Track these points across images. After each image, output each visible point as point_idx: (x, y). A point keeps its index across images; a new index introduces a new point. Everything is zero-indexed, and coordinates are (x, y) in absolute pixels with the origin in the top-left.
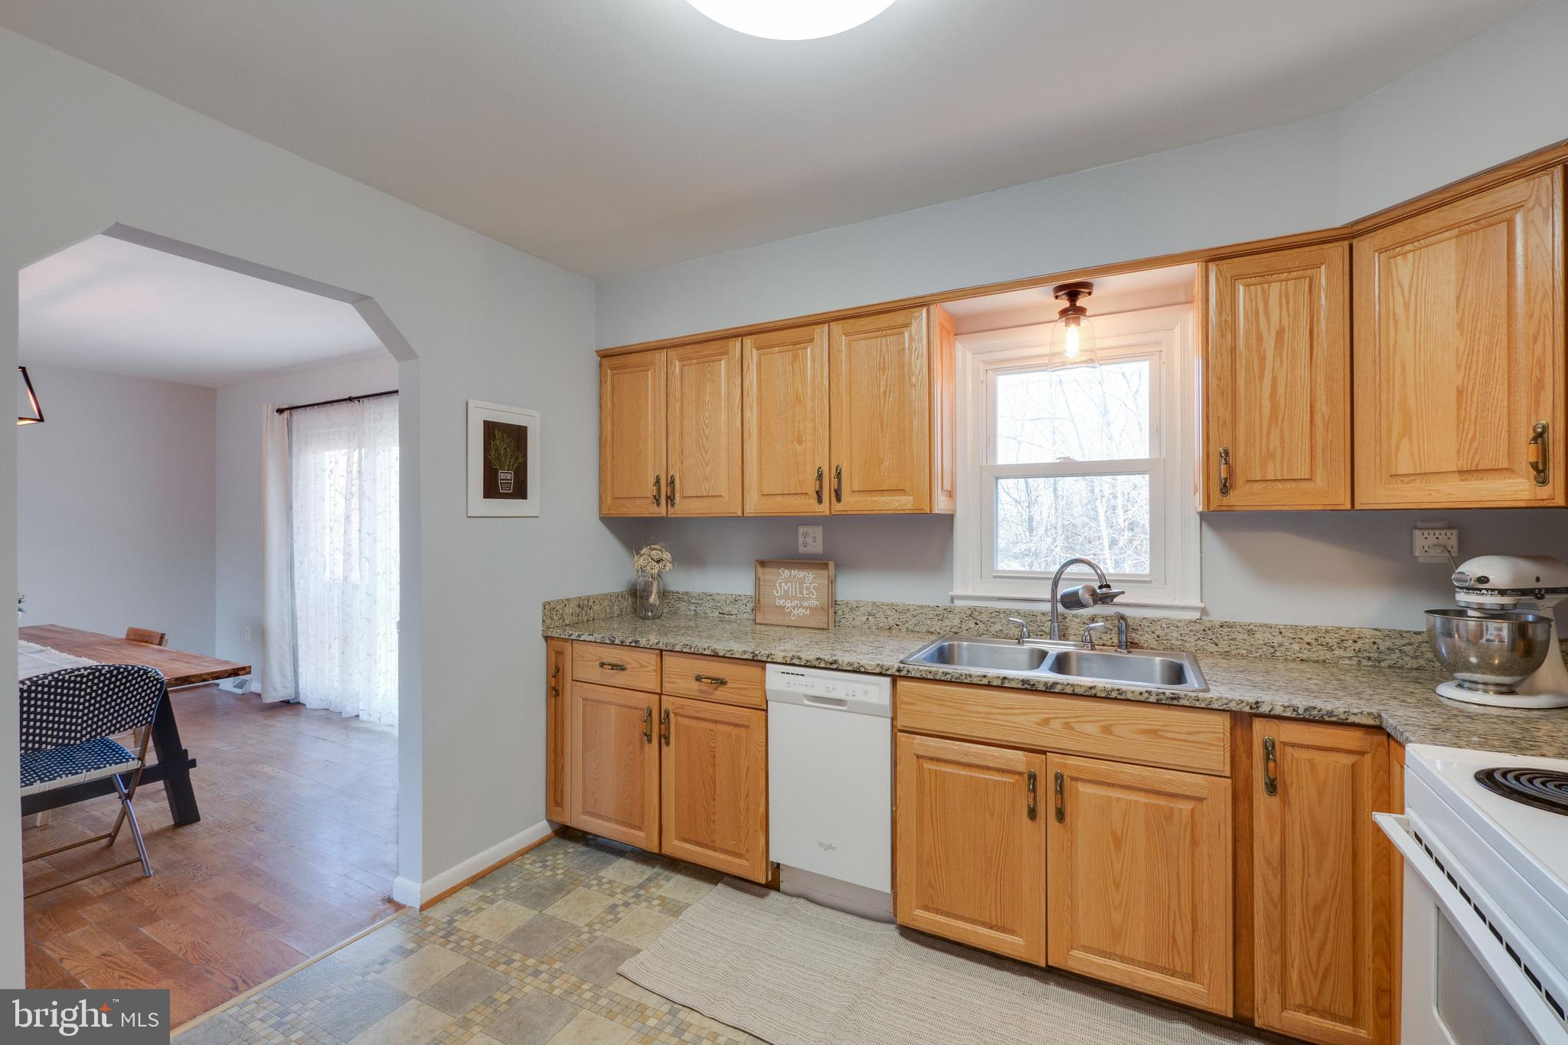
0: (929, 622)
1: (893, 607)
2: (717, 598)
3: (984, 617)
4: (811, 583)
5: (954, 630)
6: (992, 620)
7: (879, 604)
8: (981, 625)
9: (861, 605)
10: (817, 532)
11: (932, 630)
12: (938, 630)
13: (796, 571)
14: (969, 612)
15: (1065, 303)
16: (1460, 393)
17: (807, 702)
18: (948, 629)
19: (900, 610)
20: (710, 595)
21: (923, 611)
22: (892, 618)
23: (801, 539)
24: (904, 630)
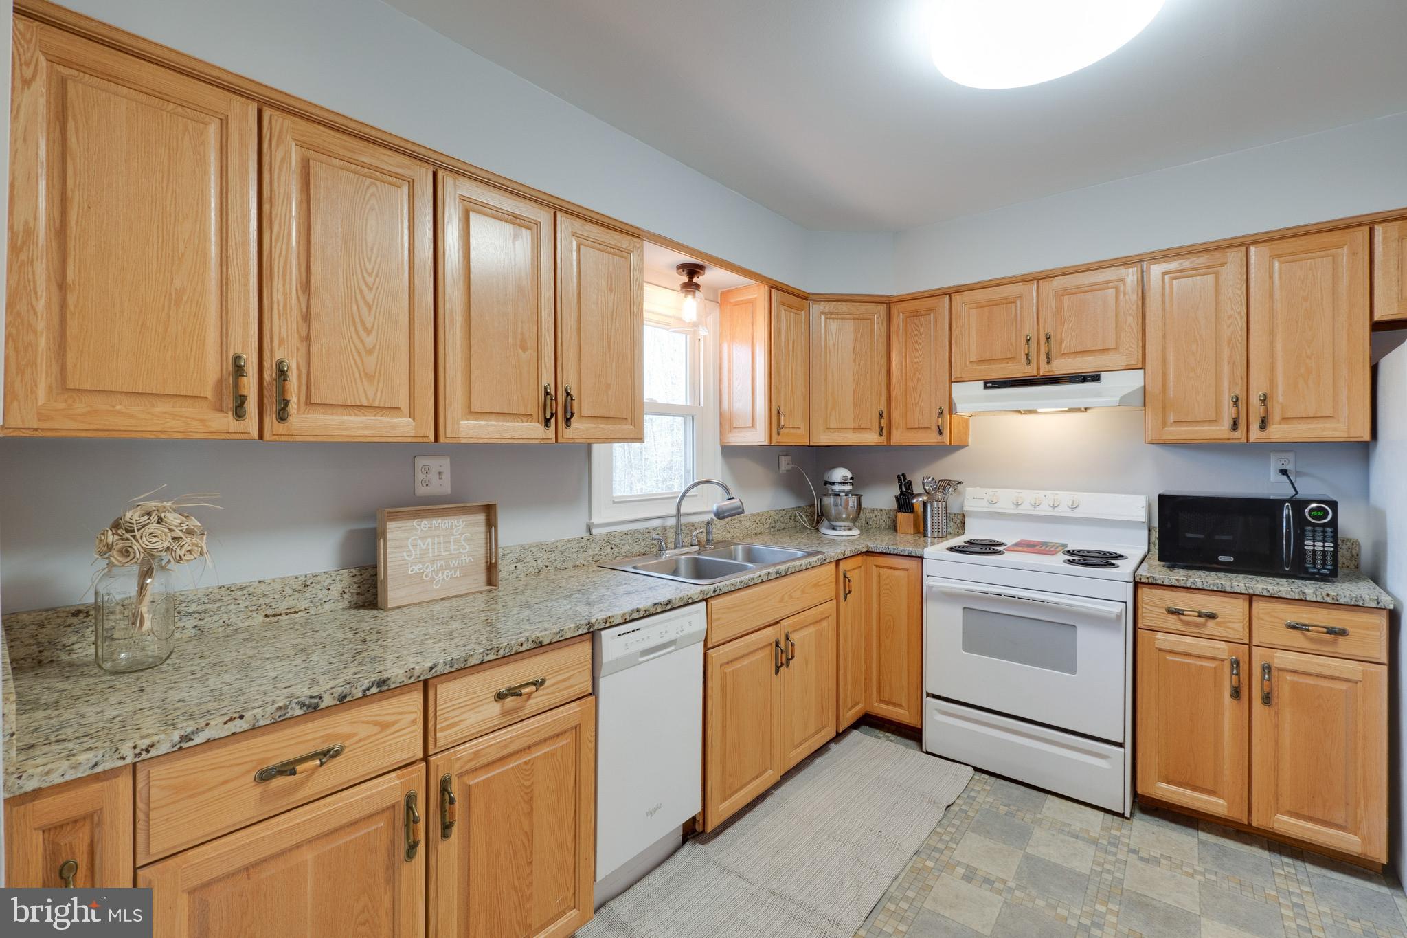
0: (575, 556)
1: (543, 547)
2: (260, 590)
3: (617, 541)
4: (461, 534)
5: (595, 559)
6: (623, 542)
7: (527, 546)
8: (615, 549)
9: (508, 552)
10: (444, 464)
11: (577, 563)
12: (583, 562)
13: (440, 521)
14: (606, 539)
15: (686, 279)
16: (854, 392)
17: (641, 659)
18: (590, 559)
19: (549, 549)
20: (242, 588)
21: (570, 545)
22: (540, 560)
23: (420, 476)
24: (552, 569)
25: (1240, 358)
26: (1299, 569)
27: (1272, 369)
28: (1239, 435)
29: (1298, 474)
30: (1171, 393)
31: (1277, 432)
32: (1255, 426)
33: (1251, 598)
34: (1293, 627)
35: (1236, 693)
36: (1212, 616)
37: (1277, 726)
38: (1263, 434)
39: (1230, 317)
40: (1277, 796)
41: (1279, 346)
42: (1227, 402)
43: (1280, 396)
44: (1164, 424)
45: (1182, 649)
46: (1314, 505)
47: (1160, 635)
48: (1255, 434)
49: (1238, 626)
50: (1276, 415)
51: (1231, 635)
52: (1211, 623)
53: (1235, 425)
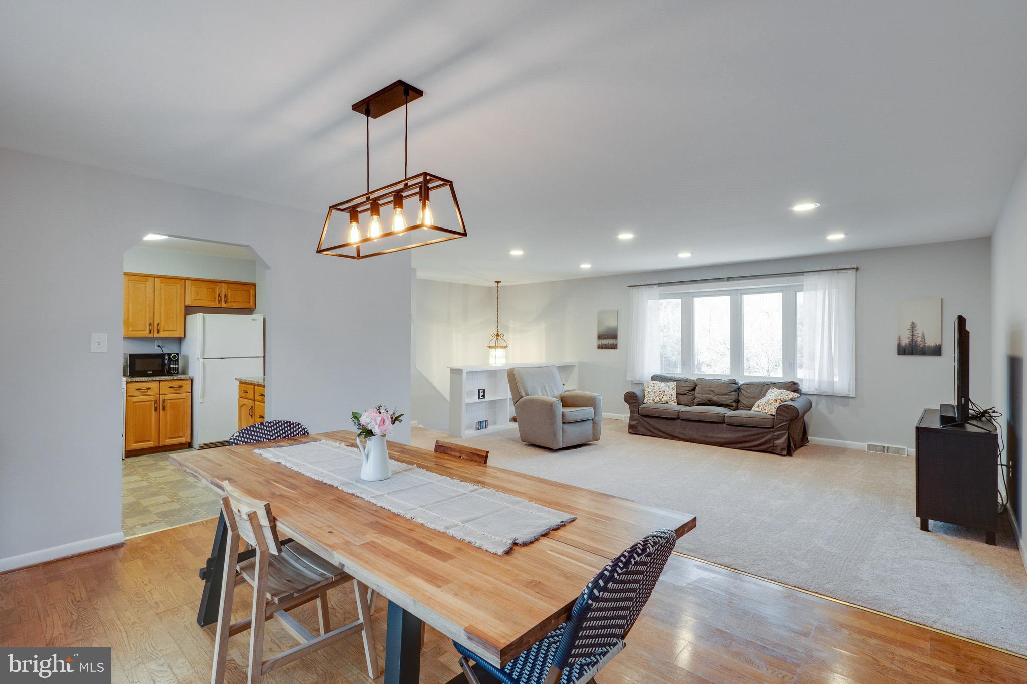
25: (152, 311)
26: (170, 373)
27: (161, 315)
28: (151, 335)
29: (163, 347)
30: (131, 320)
31: (163, 334)
32: (156, 332)
33: (160, 381)
34: (171, 387)
35: (156, 410)
36: (149, 389)
37: (166, 416)
38: (158, 335)
39: (149, 298)
40: (166, 435)
41: (163, 309)
42: (148, 324)
43: (163, 324)
44: (128, 331)
45: (141, 400)
46: (173, 355)
47: (134, 398)
48: (156, 335)
49: (157, 390)
50: (161, 330)
51: (154, 393)
52: (149, 391)
53: (150, 331)
